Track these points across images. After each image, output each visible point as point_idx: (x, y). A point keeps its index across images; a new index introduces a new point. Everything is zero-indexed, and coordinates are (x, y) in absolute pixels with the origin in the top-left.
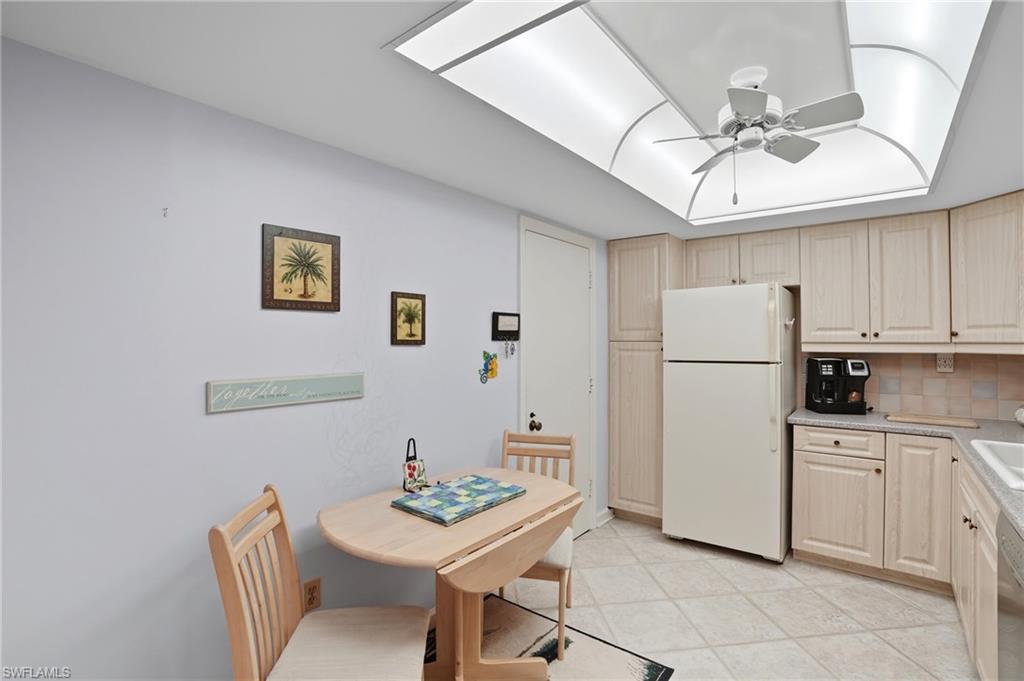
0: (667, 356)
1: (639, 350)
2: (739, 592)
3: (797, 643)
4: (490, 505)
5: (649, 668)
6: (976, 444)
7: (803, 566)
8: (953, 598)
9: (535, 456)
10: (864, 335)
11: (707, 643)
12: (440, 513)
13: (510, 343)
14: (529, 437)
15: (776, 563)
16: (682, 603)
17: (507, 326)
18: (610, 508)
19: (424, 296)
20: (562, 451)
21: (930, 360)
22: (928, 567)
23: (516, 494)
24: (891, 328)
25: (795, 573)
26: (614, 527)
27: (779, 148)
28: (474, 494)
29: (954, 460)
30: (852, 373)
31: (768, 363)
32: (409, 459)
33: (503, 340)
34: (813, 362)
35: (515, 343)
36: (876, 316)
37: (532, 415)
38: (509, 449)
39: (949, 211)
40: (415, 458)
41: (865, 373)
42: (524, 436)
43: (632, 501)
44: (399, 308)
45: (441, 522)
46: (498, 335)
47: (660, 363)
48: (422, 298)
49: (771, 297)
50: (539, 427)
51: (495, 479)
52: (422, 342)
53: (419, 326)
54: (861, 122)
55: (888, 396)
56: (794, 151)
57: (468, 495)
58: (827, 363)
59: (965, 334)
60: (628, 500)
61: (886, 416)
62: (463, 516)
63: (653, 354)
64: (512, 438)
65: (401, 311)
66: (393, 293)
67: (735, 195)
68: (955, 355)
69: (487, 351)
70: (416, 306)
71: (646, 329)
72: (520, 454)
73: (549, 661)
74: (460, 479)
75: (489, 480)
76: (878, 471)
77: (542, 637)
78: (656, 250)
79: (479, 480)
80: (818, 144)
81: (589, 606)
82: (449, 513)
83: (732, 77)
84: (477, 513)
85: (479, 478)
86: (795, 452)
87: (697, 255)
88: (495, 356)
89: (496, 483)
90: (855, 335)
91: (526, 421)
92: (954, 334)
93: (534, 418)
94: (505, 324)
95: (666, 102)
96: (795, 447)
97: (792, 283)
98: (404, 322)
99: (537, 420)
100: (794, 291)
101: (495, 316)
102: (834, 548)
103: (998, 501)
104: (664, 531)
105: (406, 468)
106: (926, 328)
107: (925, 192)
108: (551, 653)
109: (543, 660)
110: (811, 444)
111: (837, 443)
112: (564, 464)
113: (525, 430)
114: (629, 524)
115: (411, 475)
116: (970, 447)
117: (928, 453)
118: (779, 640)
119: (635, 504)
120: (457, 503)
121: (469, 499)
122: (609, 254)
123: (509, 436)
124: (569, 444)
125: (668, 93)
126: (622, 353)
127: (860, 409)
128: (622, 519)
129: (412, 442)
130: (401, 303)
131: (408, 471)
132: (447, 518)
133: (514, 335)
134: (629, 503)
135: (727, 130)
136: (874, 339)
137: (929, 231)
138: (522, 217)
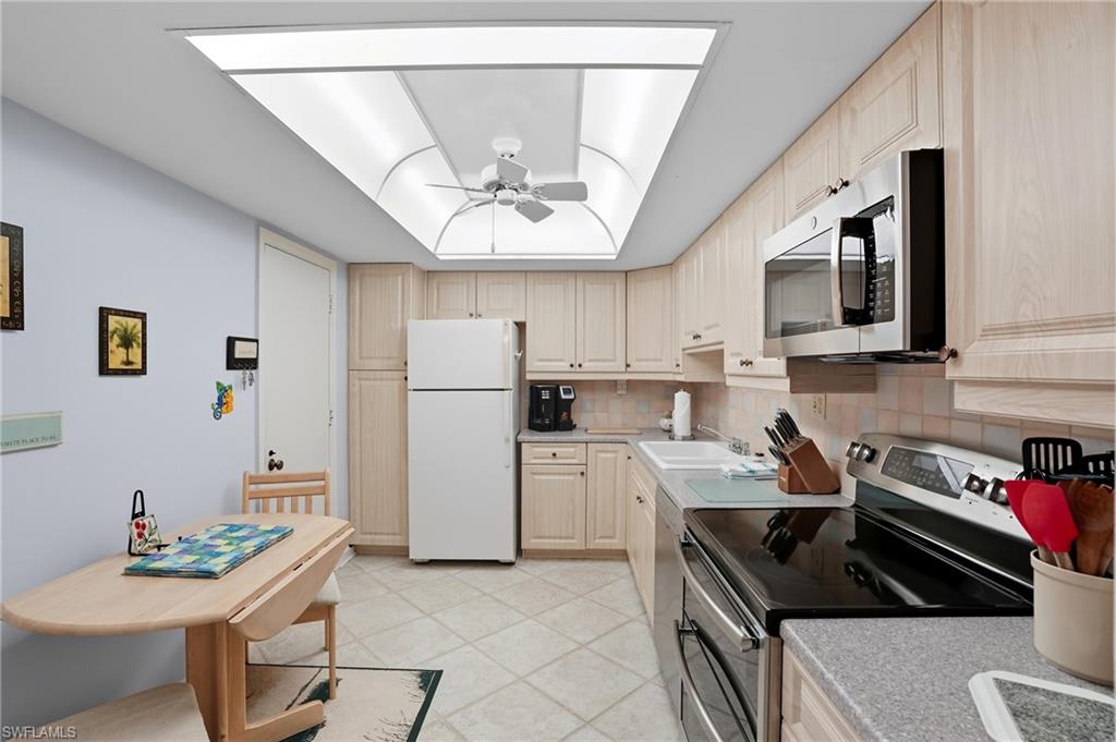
0: (411, 385)
1: (381, 379)
2: (484, 594)
3: (536, 621)
4: (260, 550)
5: (421, 676)
6: (641, 444)
7: (530, 562)
8: (628, 560)
9: (283, 497)
10: (572, 366)
11: (465, 640)
12: (204, 567)
13: (248, 372)
14: (268, 477)
15: (510, 564)
16: (438, 616)
17: (244, 352)
18: (351, 546)
19: (145, 314)
20: (314, 488)
21: (613, 385)
22: (613, 541)
23: (285, 535)
24: (590, 361)
25: (524, 568)
26: (359, 564)
27: (524, 209)
28: (236, 542)
29: (629, 458)
30: (563, 397)
31: (502, 390)
32: (135, 516)
33: (241, 368)
34: (535, 389)
35: (253, 372)
36: (580, 349)
37: (271, 453)
38: (251, 493)
39: (626, 272)
40: (143, 514)
41: (572, 397)
42: (263, 477)
43: (375, 534)
44: (111, 328)
45: (209, 575)
46: (233, 363)
47: (404, 391)
48: (143, 316)
49: (506, 331)
50: (280, 466)
51: (252, 523)
52: (143, 371)
53: (139, 351)
54: (584, 202)
55: (586, 414)
56: (536, 213)
57: (230, 544)
58: (545, 389)
59: (635, 366)
60: (370, 533)
61: (586, 430)
62: (234, 565)
63: (396, 384)
64: (255, 480)
65: (114, 332)
66: (101, 309)
67: (493, 245)
68: (628, 381)
69: (221, 381)
70: (135, 326)
71: (389, 358)
72: (266, 496)
73: (324, 702)
74: (208, 530)
75: (245, 526)
76: (582, 474)
77: (306, 686)
78: (400, 278)
79: (232, 528)
80: (552, 211)
81: (350, 643)
82: (217, 565)
83: (495, 141)
84: (249, 558)
85: (232, 526)
86: (523, 466)
87: (438, 289)
88: (230, 387)
89: (255, 527)
90: (565, 366)
91: (264, 460)
92: (628, 366)
93: (273, 457)
94: (242, 350)
95: (434, 146)
96: (523, 462)
97: (520, 319)
98: (118, 346)
99: (276, 458)
100: (521, 327)
101: (231, 342)
102: (552, 541)
103: (656, 478)
104: (411, 557)
105: (133, 526)
106: (611, 361)
107: (614, 257)
108: (323, 693)
109: (318, 702)
110: (535, 458)
111: (554, 455)
112: (318, 501)
113: (264, 470)
114: (371, 558)
115: (140, 535)
116: (638, 447)
117: (613, 455)
118: (522, 621)
119: (378, 537)
120: (219, 554)
121: (233, 547)
122: (349, 278)
123: (250, 477)
124: (323, 480)
125: (438, 138)
126: (362, 382)
127: (569, 426)
128: (365, 555)
129: (139, 494)
130: (113, 322)
131: (135, 531)
132: (217, 569)
133: (251, 364)
134: (373, 536)
135: (488, 187)
136: (578, 369)
137: (615, 284)
138: (262, 229)
